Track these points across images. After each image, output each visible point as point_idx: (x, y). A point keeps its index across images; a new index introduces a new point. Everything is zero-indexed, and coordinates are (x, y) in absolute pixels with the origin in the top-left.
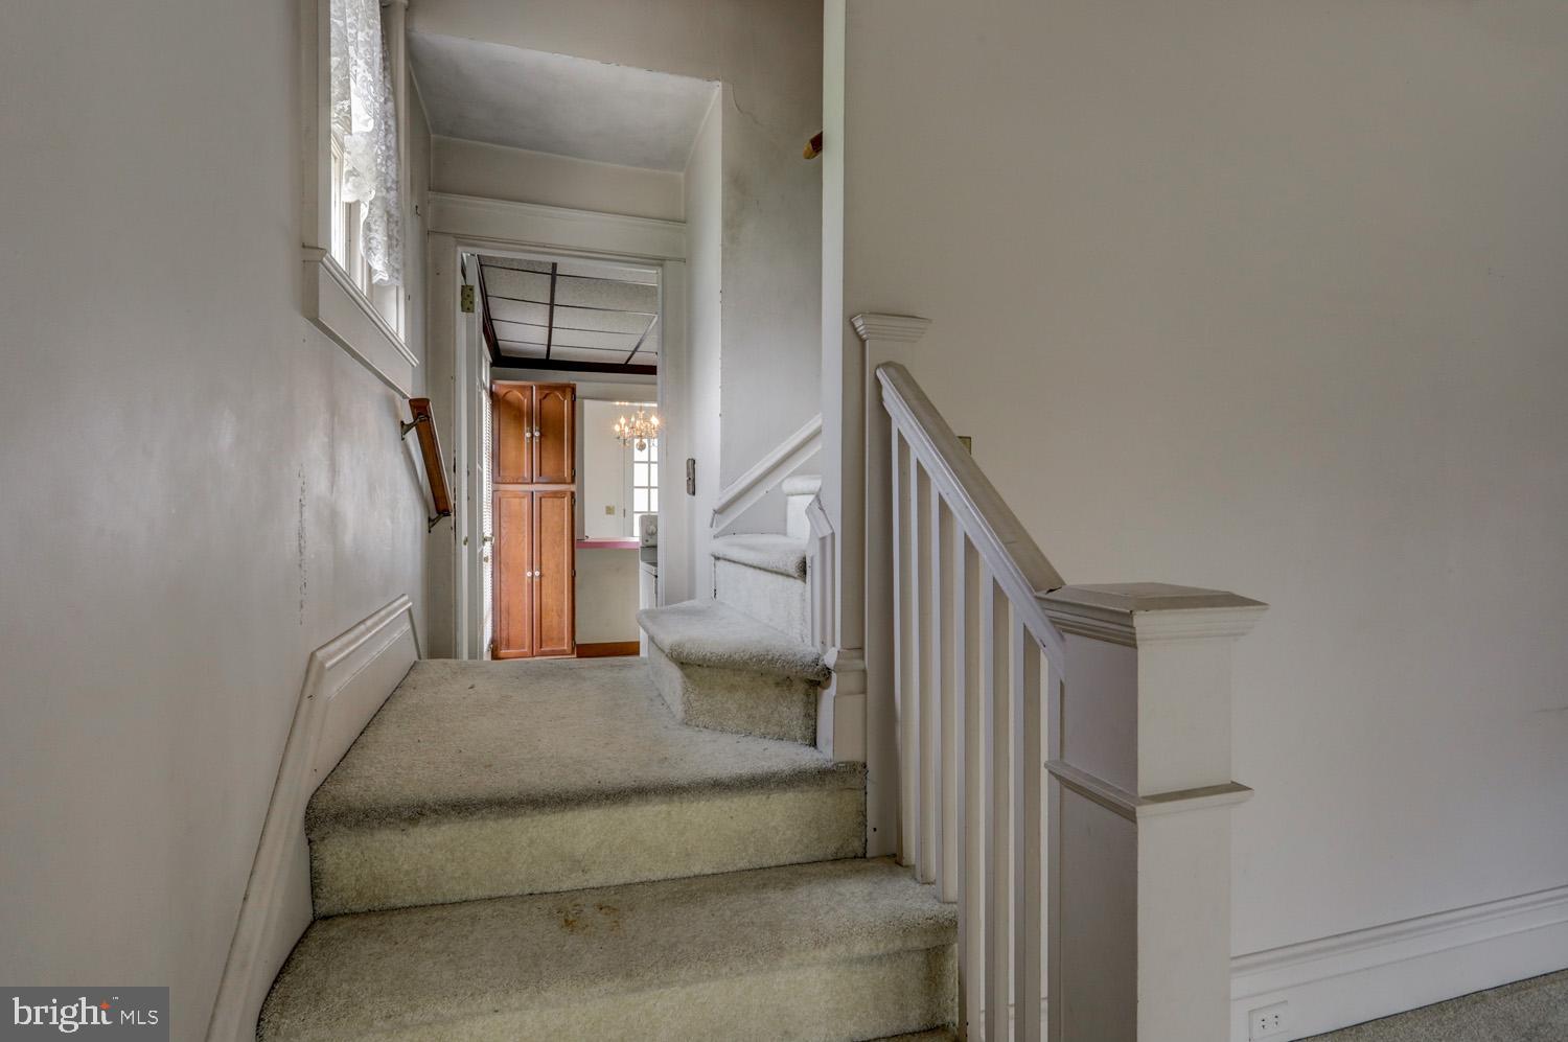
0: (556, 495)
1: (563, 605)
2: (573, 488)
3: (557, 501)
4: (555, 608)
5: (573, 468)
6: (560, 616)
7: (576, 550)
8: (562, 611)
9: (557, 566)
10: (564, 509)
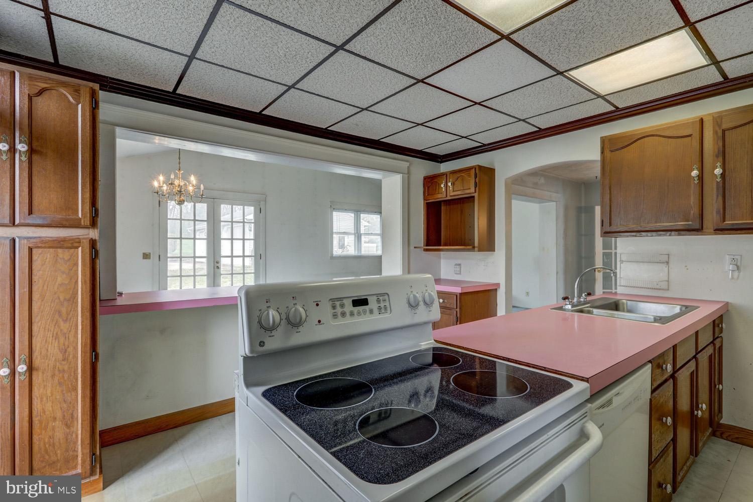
0: (60, 244)
1: (75, 407)
2: (93, 234)
3: (63, 254)
4: (59, 414)
5: (94, 203)
6: (68, 423)
7: (100, 319)
8: (73, 417)
9: (64, 351)
10: (76, 264)
